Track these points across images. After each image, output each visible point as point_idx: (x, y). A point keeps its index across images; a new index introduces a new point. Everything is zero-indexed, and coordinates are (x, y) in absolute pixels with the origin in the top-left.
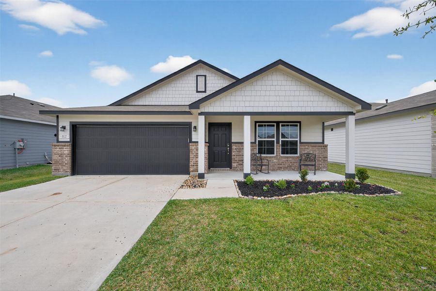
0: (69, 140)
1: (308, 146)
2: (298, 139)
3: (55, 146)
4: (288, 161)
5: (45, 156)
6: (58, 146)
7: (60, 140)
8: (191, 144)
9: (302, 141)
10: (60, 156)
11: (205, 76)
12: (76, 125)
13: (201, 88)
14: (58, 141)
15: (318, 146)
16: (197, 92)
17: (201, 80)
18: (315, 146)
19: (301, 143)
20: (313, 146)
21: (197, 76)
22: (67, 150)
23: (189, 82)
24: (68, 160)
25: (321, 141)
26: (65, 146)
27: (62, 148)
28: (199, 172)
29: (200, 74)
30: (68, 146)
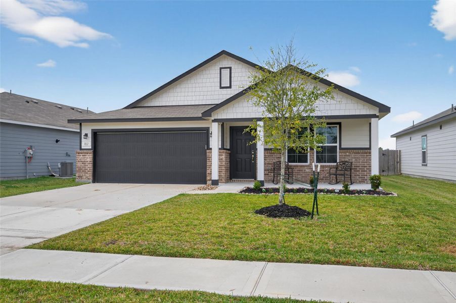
0: (90, 148)
1: (349, 152)
2: (337, 145)
3: (79, 153)
4: (323, 171)
6: (82, 153)
7: (82, 148)
8: (208, 151)
9: (342, 147)
10: (83, 163)
11: (230, 68)
12: (96, 133)
13: (226, 83)
14: (81, 149)
15: (362, 153)
16: (221, 88)
17: (226, 72)
18: (358, 153)
19: (341, 148)
20: (356, 153)
21: (221, 69)
22: (89, 158)
23: (210, 78)
24: (89, 166)
25: (368, 147)
26: (87, 153)
27: (85, 156)
28: (212, 179)
29: (224, 66)
30: (90, 153)
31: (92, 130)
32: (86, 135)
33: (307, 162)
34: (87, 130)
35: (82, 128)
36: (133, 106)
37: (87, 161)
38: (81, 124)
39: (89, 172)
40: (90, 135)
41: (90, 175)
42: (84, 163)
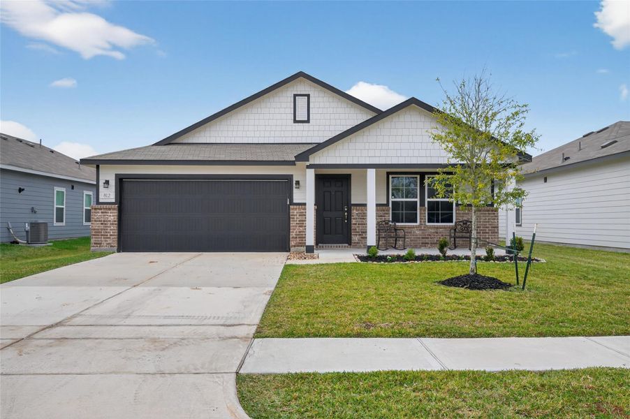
0: (114, 201)
2: (454, 200)
4: (437, 233)
5: (9, 229)
6: (100, 209)
7: (101, 201)
9: (460, 202)
10: (102, 224)
11: (308, 96)
12: (122, 179)
13: (302, 115)
14: (98, 203)
15: (485, 210)
16: (295, 121)
17: (302, 102)
18: (479, 211)
19: (458, 205)
22: (112, 216)
23: (280, 107)
24: (113, 229)
26: (110, 209)
27: (106, 212)
28: (307, 244)
29: (299, 93)
30: (114, 209)
31: (116, 175)
32: (107, 182)
33: (416, 222)
34: (108, 174)
35: (100, 172)
36: (168, 142)
37: (110, 221)
38: (98, 167)
39: (112, 237)
40: (112, 183)
41: (113, 241)
42: (104, 223)
